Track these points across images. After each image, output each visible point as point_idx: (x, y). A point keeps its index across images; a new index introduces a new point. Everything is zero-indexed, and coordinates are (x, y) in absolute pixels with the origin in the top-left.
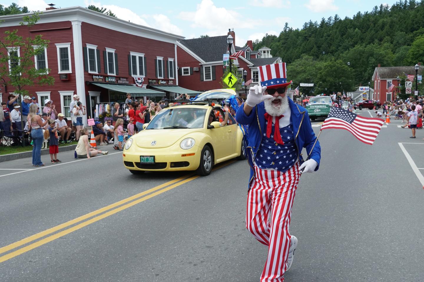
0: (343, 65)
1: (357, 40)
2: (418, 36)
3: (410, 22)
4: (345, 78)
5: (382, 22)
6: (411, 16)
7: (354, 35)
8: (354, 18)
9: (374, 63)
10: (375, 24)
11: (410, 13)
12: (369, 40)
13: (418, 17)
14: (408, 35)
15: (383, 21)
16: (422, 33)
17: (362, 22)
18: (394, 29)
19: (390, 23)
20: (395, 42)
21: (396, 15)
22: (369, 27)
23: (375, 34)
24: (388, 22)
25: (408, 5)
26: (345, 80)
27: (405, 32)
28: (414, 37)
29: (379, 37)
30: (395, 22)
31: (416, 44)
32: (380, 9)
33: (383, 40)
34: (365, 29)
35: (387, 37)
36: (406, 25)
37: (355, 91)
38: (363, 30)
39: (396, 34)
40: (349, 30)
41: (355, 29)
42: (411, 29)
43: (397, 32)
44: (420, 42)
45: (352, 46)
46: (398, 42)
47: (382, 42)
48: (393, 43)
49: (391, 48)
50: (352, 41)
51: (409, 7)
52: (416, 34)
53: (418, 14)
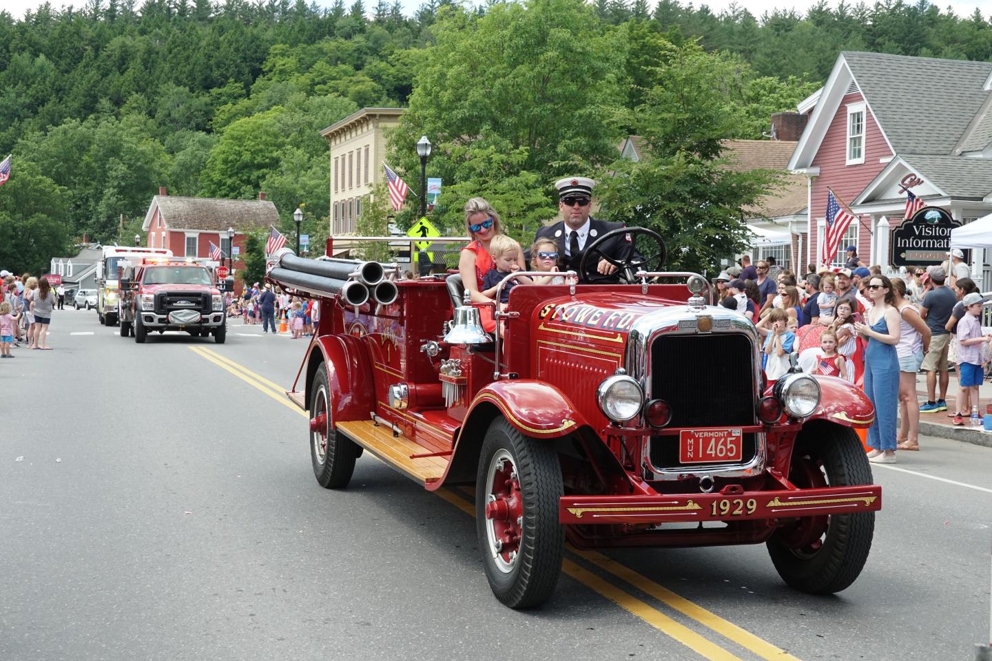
0: (38, 177)
1: (43, 92)
2: (225, 103)
3: (202, 60)
4: (44, 216)
5: (121, 47)
6: (203, 43)
7: (35, 75)
8: (28, 18)
9: (123, 178)
10: (97, 49)
11: (200, 32)
12: (84, 96)
13: (222, 50)
14: (197, 97)
15: (124, 45)
16: (236, 98)
17: (57, 36)
18: (157, 73)
19: (144, 53)
20: (160, 114)
21: (160, 32)
22: (81, 57)
23: (101, 79)
24: (138, 51)
25: (192, 7)
26: (47, 221)
27: (187, 88)
28: (212, 104)
29: (111, 90)
30: (157, 53)
31: (232, 132)
32: (111, 4)
33: (125, 102)
34: (68, 60)
35: (136, 96)
36: (191, 66)
37: (76, 255)
38: (63, 64)
39: (165, 89)
40: (16, 55)
41: (38, 56)
42: (205, 79)
43: (165, 83)
44: (243, 129)
45: (29, 109)
46: (169, 115)
47: (122, 110)
48: (156, 116)
49: (149, 130)
50: (29, 92)
51: (194, 13)
52: (219, 98)
53: (221, 39)
